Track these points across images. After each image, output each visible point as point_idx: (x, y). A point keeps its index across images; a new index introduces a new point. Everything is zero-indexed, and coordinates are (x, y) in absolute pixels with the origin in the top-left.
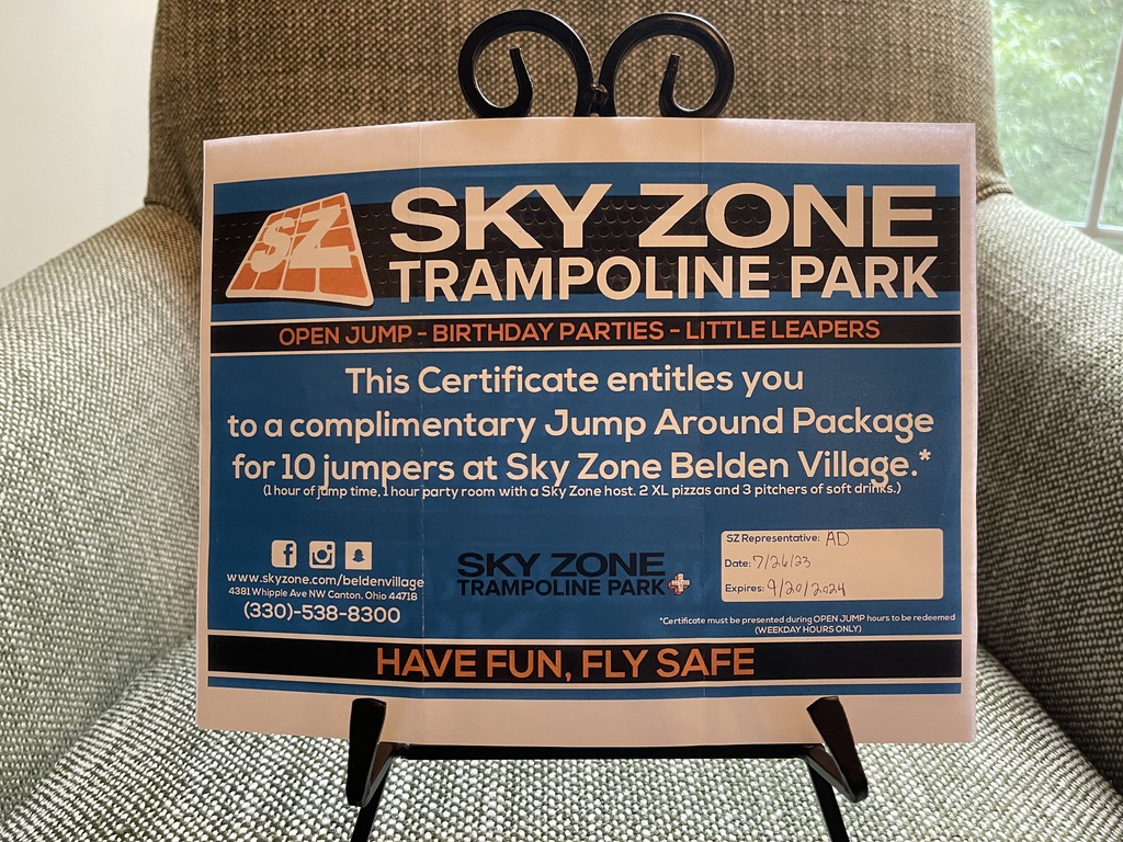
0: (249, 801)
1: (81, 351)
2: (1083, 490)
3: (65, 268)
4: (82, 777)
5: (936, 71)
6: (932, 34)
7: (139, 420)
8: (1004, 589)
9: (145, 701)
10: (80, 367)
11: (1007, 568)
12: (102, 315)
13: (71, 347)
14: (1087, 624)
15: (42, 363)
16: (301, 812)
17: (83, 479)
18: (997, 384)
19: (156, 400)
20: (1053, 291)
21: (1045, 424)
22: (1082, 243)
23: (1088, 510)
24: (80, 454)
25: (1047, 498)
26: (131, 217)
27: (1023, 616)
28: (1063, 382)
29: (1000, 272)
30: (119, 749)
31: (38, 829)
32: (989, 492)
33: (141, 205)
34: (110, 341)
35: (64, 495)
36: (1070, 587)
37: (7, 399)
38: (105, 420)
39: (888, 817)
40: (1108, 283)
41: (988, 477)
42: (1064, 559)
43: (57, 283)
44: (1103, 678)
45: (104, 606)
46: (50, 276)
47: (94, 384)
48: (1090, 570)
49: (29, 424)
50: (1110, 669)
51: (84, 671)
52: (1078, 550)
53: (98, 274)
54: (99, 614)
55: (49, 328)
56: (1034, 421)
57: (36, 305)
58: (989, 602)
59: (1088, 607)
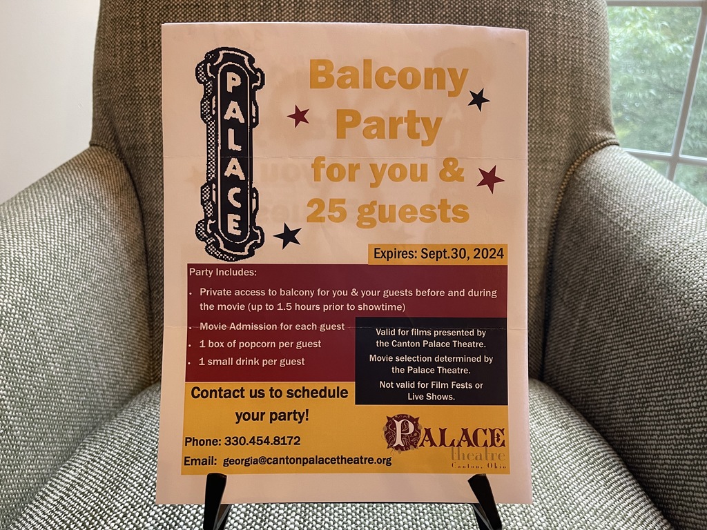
0: (150, 522)
1: (51, 244)
2: (650, 335)
3: (41, 190)
4: (52, 504)
5: (573, 71)
6: (570, 49)
7: (86, 285)
8: (604, 391)
9: (89, 457)
10: (51, 254)
11: (606, 378)
12: (63, 220)
13: (45, 241)
14: (650, 416)
15: (27, 253)
17: (52, 323)
18: (603, 267)
19: (96, 271)
20: (638, 211)
21: (630, 293)
22: (657, 180)
23: (652, 348)
24: (50, 308)
25: (629, 338)
26: (81, 154)
27: (614, 408)
28: (641, 269)
29: (607, 197)
30: (74, 487)
32: (597, 332)
33: (87, 146)
34: (69, 236)
35: (41, 333)
36: (641, 393)
37: (6, 276)
38: (65, 286)
40: (671, 208)
41: (596, 323)
42: (638, 376)
43: (36, 201)
44: (659, 449)
45: (64, 399)
46: (32, 196)
47: (59, 264)
48: (652, 384)
49: (19, 291)
50: (662, 444)
51: (53, 438)
52: (646, 372)
53: (61, 194)
54: (61, 403)
55: (32, 229)
56: (623, 291)
57: (23, 215)
58: (596, 398)
59: (651, 406)
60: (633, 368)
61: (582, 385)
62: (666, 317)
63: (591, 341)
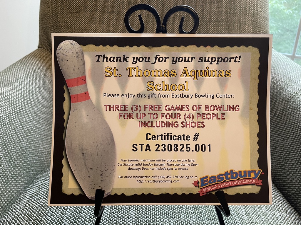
0: (68, 211)
1: (22, 90)
2: (289, 130)
3: (17, 66)
4: (24, 204)
5: (253, 14)
6: (252, 5)
7: (37, 108)
9: (40, 183)
10: (22, 94)
12: (27, 79)
13: (19, 88)
14: (289, 166)
15: (11, 93)
16: (82, 215)
17: (23, 124)
19: (42, 102)
20: (283, 76)
21: (279, 112)
22: (291, 63)
23: (290, 136)
24: (22, 118)
25: (279, 132)
26: (34, 51)
28: (285, 101)
30: (34, 196)
31: (13, 218)
33: (37, 48)
34: (29, 87)
35: (18, 129)
36: (285, 156)
37: (2, 103)
38: (28, 108)
39: (235, 217)
40: (298, 75)
42: (283, 148)
43: (15, 71)
44: (292, 180)
45: (29, 158)
46: (13, 69)
47: (25, 98)
48: (290, 152)
49: (8, 110)
50: (294, 178)
51: (24, 175)
52: (287, 146)
53: (26, 68)
54: (27, 160)
55: (13, 83)
56: (277, 111)
57: (9, 77)
59: (289, 161)
60: (281, 145)
62: (297, 122)
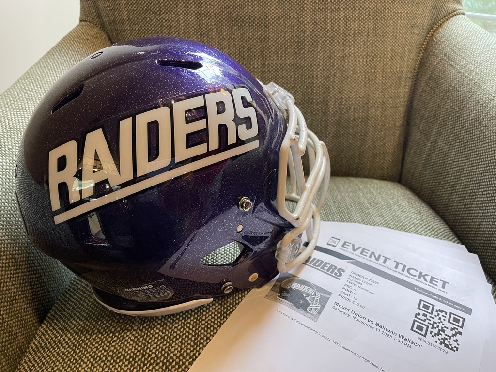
2: (481, 152)
3: (55, 56)
8: (445, 189)
11: (447, 180)
14: (477, 204)
18: (452, 105)
20: (478, 64)
21: (470, 123)
23: (483, 160)
25: (467, 154)
27: (451, 200)
29: (457, 53)
32: (444, 150)
36: (472, 189)
41: (444, 144)
42: (471, 179)
44: (481, 225)
48: (480, 184)
50: (484, 222)
52: (476, 176)
56: (465, 121)
58: (439, 193)
59: (478, 198)
61: (429, 186)
63: (439, 156)
